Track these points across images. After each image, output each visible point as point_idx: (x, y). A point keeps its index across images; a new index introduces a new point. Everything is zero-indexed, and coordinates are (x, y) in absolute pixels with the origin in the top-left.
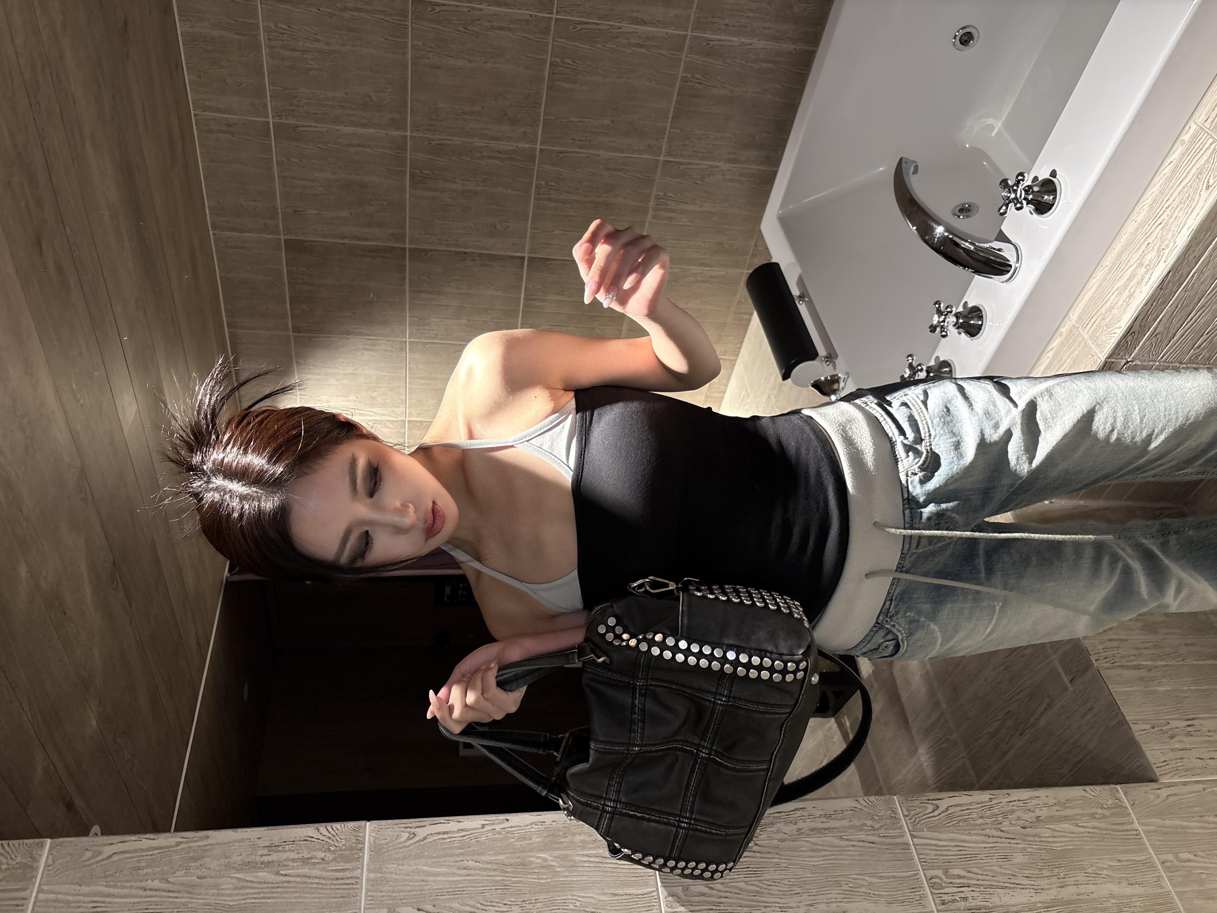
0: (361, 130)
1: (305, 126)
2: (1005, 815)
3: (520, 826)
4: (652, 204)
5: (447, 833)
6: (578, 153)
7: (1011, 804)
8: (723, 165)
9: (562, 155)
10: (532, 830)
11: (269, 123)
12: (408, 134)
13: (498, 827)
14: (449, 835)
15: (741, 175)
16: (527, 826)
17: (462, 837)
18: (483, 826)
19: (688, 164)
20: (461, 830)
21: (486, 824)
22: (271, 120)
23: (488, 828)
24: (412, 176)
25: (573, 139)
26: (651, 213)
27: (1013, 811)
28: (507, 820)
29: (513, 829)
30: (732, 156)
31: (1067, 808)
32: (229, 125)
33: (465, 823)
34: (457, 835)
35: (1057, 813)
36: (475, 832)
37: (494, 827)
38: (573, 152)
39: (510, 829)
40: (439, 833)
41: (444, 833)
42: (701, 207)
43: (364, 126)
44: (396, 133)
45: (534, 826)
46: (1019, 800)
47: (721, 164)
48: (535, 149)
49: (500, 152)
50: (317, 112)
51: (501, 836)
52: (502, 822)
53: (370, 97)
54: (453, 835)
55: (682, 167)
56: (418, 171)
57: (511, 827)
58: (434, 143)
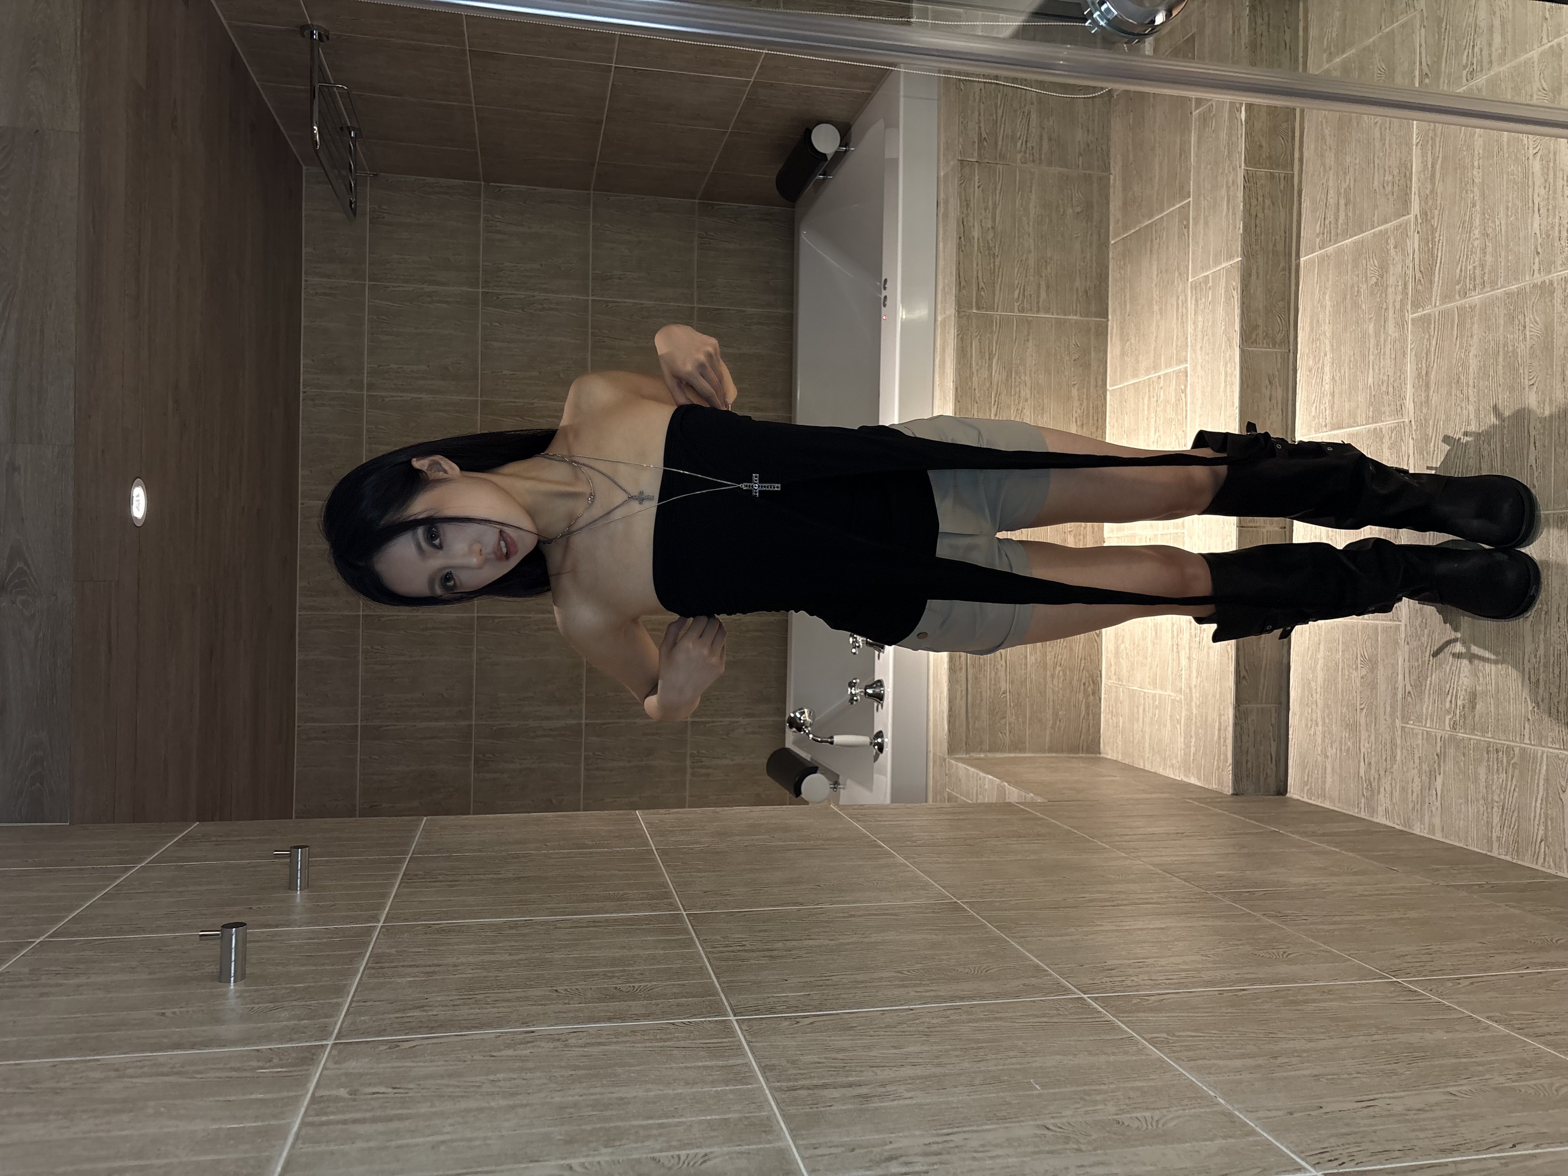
0: (433, 724)
1: (387, 726)
4: (688, 763)
6: (618, 723)
8: (743, 721)
9: (604, 727)
11: (357, 726)
12: (473, 723)
15: (760, 727)
19: (713, 722)
22: (359, 724)
24: (477, 761)
25: (612, 712)
26: (689, 771)
30: (748, 711)
32: (324, 732)
38: (613, 723)
42: (732, 760)
43: (437, 720)
44: (463, 723)
47: (740, 719)
48: (580, 725)
49: (551, 730)
50: (398, 712)
53: (442, 694)
55: (708, 725)
56: (481, 756)
58: (494, 728)
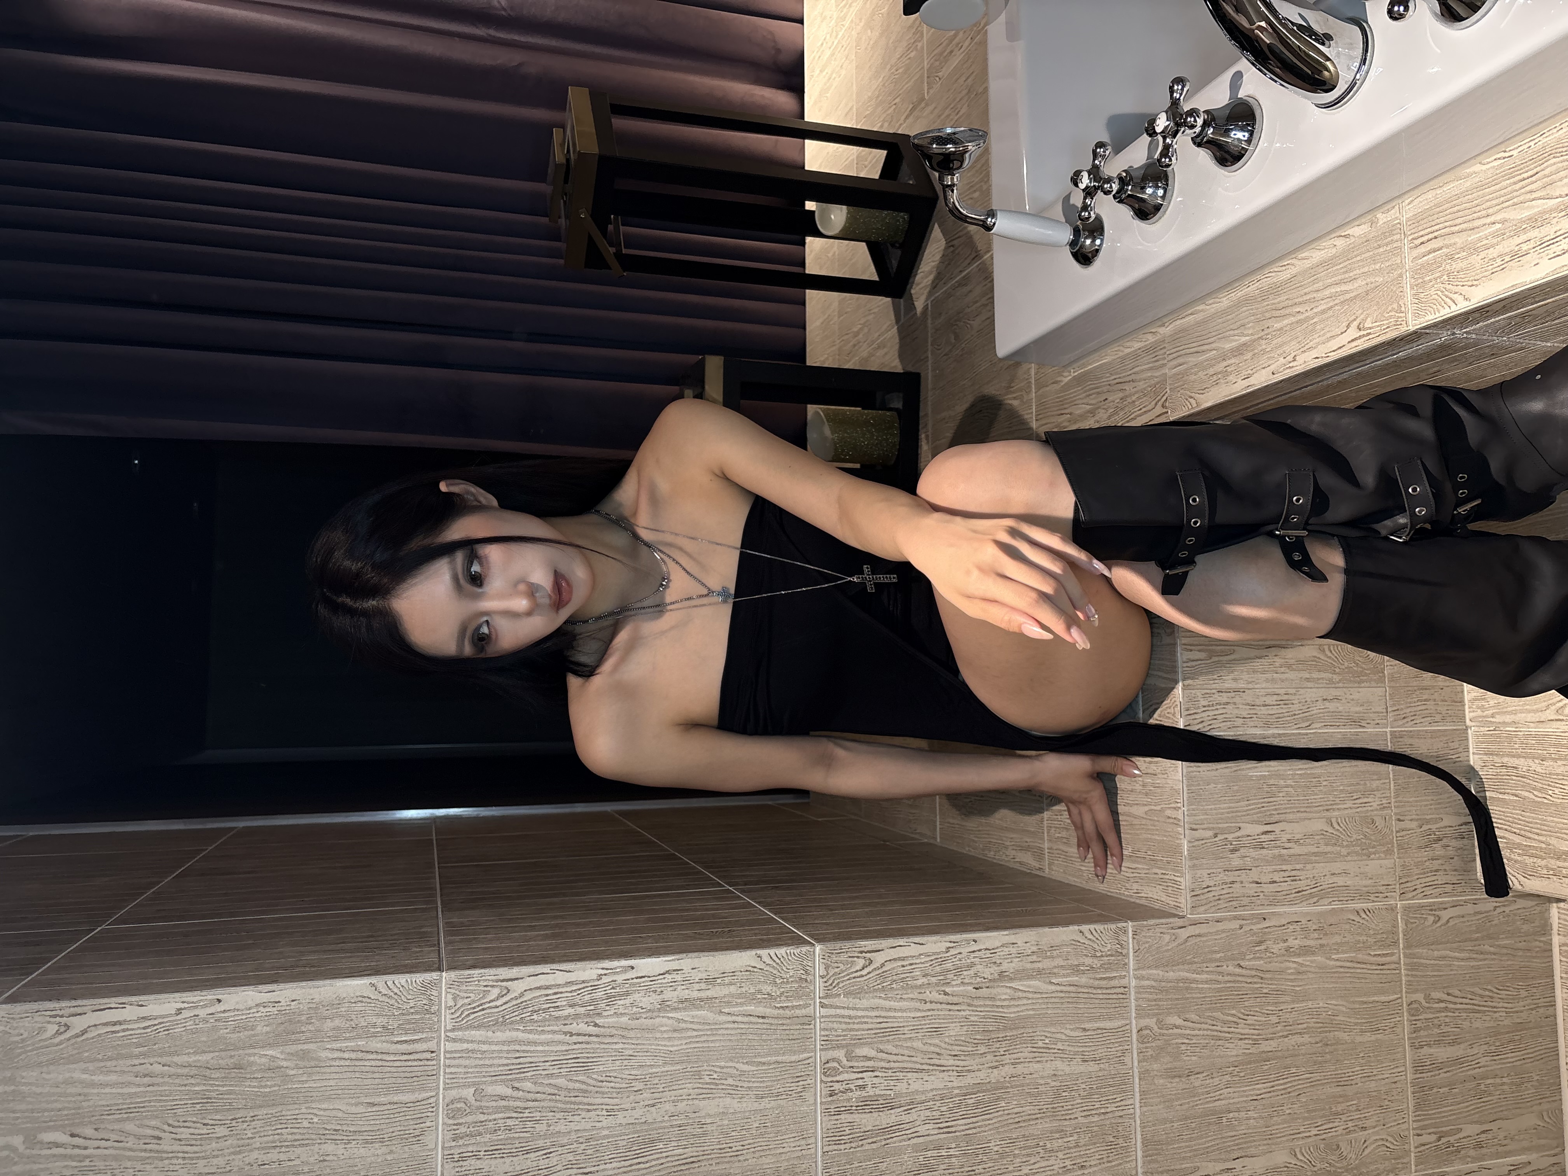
2: (958, 970)
3: (238, 1010)
5: (120, 1023)
7: (973, 955)
10: (257, 1015)
13: (202, 1013)
14: (123, 1027)
16: (250, 1009)
17: (144, 1028)
18: (179, 1011)
20: (143, 1018)
21: (185, 1008)
23: (186, 1014)
27: (973, 964)
28: (219, 1001)
29: (226, 1015)
31: (1047, 957)
33: (150, 1006)
34: (136, 1026)
35: (1029, 966)
36: (165, 1020)
37: (196, 1012)
39: (223, 1015)
40: (106, 1024)
41: (115, 1024)
45: (261, 1009)
46: (986, 949)
51: (208, 1025)
52: (211, 1003)
54: (130, 1027)
57: (225, 1011)
